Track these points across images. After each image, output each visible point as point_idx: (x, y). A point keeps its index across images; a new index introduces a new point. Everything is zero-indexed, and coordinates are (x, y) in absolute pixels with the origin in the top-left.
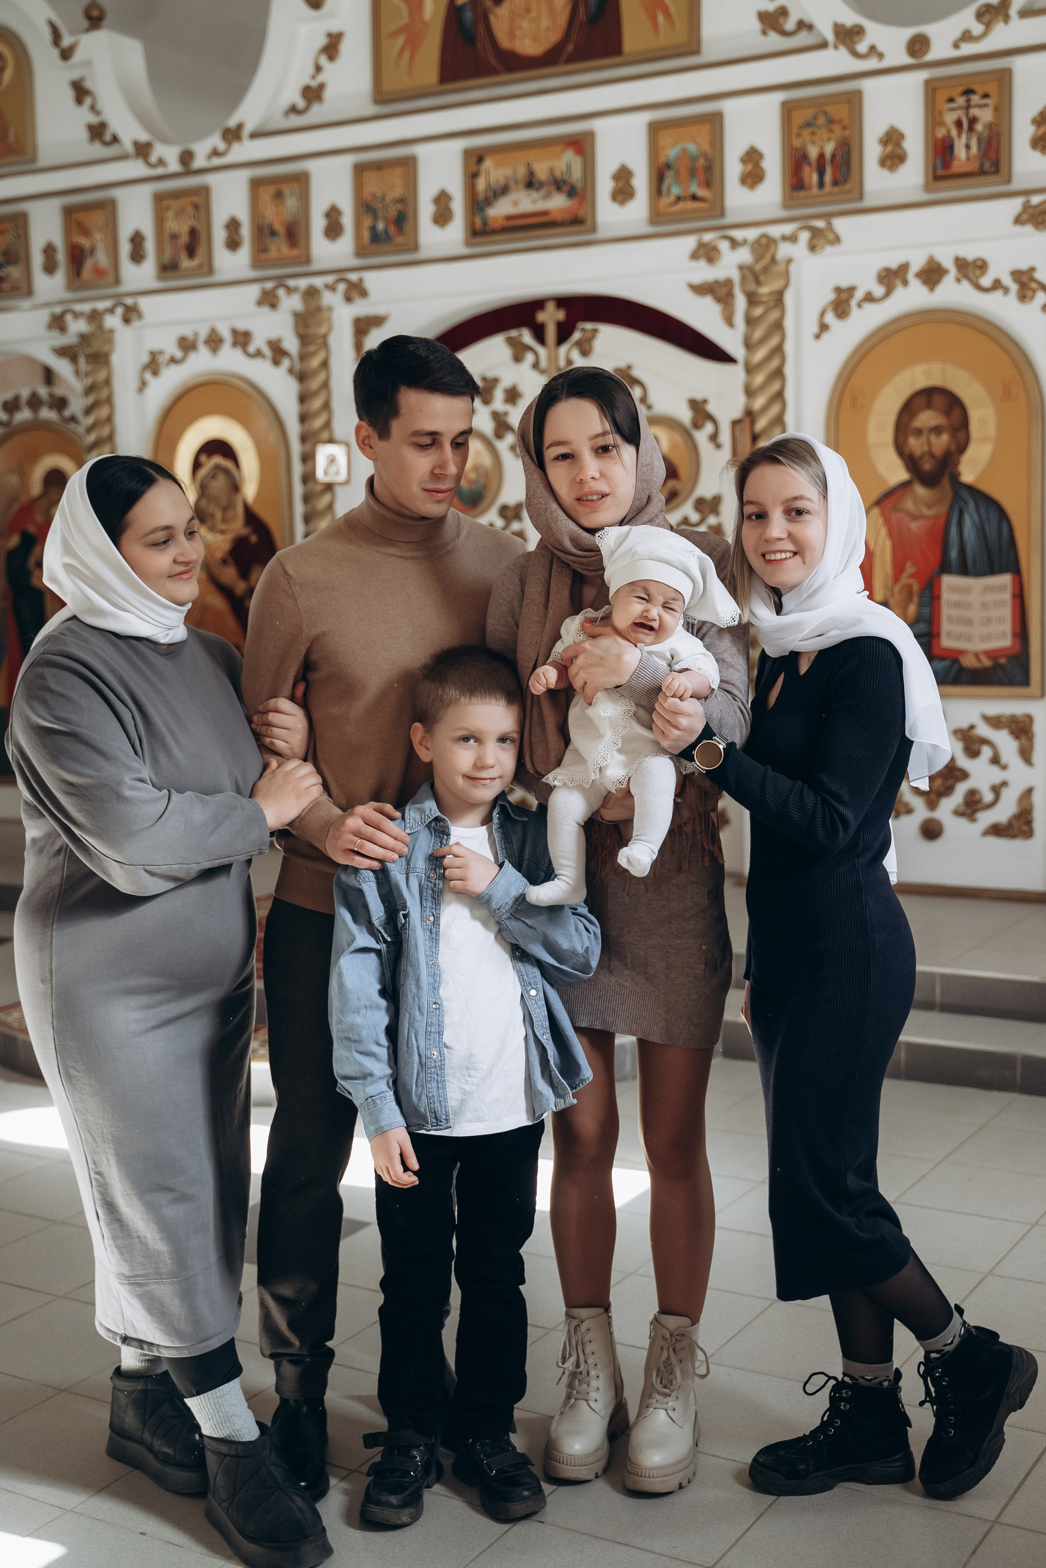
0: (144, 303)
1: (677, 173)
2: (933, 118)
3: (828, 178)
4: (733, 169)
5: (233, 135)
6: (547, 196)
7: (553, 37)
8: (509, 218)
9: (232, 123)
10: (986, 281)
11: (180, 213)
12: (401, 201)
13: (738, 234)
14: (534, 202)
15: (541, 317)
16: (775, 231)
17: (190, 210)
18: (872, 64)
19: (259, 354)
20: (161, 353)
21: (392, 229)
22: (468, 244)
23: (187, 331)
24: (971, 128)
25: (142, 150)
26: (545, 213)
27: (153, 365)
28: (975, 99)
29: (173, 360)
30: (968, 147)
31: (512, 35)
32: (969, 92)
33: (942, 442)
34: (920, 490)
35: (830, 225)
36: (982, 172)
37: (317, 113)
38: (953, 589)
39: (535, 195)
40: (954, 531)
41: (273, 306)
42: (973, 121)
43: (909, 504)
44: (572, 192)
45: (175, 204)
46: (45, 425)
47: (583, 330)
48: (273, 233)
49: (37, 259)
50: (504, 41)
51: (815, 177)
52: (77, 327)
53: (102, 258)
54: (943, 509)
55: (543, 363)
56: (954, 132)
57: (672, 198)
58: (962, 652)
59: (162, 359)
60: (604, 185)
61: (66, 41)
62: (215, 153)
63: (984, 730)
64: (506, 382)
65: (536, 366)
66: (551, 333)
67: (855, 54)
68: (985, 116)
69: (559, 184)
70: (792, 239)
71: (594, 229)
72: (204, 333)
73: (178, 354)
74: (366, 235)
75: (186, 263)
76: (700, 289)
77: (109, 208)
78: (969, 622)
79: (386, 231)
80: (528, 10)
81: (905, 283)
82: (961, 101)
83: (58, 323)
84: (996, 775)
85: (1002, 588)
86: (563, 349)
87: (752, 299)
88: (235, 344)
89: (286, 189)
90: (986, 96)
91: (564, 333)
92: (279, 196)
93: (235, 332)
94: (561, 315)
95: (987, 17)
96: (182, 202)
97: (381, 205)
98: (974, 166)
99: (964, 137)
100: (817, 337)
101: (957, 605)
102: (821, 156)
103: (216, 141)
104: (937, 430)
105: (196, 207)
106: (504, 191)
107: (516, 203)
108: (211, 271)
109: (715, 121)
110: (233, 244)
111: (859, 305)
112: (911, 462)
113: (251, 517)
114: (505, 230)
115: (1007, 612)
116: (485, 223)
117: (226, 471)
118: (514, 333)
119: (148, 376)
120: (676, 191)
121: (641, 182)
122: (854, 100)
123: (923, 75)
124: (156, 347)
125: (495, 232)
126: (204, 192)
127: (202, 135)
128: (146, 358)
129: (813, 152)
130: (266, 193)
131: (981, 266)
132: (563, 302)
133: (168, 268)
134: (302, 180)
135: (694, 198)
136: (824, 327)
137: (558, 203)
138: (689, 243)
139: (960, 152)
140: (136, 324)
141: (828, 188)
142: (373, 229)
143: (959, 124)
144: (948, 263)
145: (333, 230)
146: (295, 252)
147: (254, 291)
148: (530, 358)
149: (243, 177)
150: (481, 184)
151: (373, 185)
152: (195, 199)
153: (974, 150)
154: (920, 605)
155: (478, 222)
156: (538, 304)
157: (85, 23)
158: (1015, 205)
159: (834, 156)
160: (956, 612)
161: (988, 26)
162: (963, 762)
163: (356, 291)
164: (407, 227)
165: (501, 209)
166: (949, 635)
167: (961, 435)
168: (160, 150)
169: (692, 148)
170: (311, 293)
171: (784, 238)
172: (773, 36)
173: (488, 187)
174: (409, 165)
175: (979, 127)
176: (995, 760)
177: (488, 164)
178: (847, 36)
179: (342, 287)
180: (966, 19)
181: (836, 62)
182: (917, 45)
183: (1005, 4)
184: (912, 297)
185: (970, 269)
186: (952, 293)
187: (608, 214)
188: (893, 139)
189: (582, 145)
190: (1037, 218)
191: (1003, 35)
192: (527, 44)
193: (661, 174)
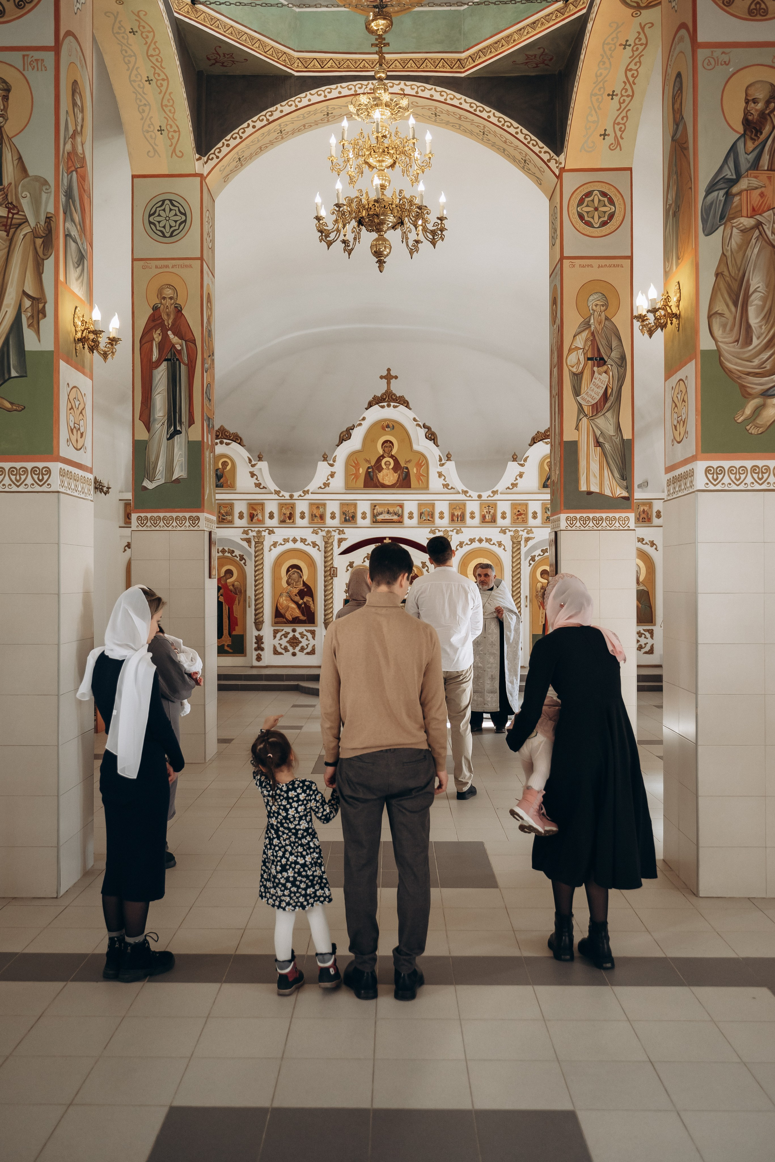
0: (274, 530)
1: (424, 515)
2: (481, 510)
3: (459, 519)
4: (437, 515)
5: (306, 492)
6: (393, 516)
7: (394, 482)
8: (382, 520)
9: (306, 489)
10: (492, 543)
11: (286, 509)
12: (353, 513)
14: (389, 517)
16: (449, 529)
17: (291, 508)
18: (470, 498)
19: (309, 544)
20: (277, 542)
21: (350, 519)
22: (371, 524)
23: (286, 538)
24: (489, 513)
25: (277, 493)
26: (392, 520)
27: (275, 544)
28: (490, 508)
29: (281, 544)
30: (489, 517)
31: (383, 479)
32: (489, 506)
35: (461, 529)
36: (492, 522)
37: (327, 490)
39: (389, 515)
41: (317, 534)
42: (490, 512)
44: (399, 516)
45: (284, 507)
46: (227, 557)
48: (316, 516)
49: (237, 515)
50: (381, 481)
52: (251, 534)
53: (260, 517)
56: (486, 514)
57: (424, 520)
59: (278, 544)
60: (406, 515)
61: (253, 463)
62: (300, 496)
67: (466, 496)
68: (492, 511)
69: (395, 514)
70: (452, 531)
71: (404, 524)
72: (291, 538)
73: (283, 543)
74: (343, 519)
77: (262, 505)
79: (348, 519)
80: (387, 475)
81: (475, 542)
82: (487, 508)
83: (246, 532)
89: (320, 507)
90: (492, 508)
92: (318, 508)
93: (301, 539)
95: (493, 493)
96: (287, 506)
97: (347, 513)
98: (490, 521)
99: (488, 515)
102: (458, 515)
103: (301, 493)
105: (292, 507)
106: (382, 513)
107: (384, 517)
109: (433, 505)
110: (302, 517)
111: (465, 546)
113: (304, 584)
114: (381, 522)
116: (376, 520)
117: (298, 572)
119: (272, 547)
120: (424, 518)
121: (416, 515)
122: (465, 505)
123: (479, 502)
124: (277, 540)
125: (378, 522)
126: (294, 504)
127: (297, 491)
128: (272, 543)
129: (456, 514)
130: (314, 507)
131: (491, 540)
133: (283, 521)
134: (324, 505)
135: (429, 520)
137: (395, 518)
138: (429, 529)
139: (487, 518)
140: (272, 535)
142: (345, 518)
143: (487, 512)
144: (484, 539)
145: (333, 517)
147: (312, 529)
149: (308, 502)
150: (375, 511)
151: (345, 509)
155: (374, 520)
157: (258, 459)
161: (494, 495)
163: (341, 532)
164: (354, 519)
165: (380, 518)
168: (282, 493)
169: (428, 510)
170: (328, 532)
171: (450, 531)
172: (446, 489)
173: (377, 512)
174: (355, 505)
177: (377, 507)
178: (465, 492)
179: (338, 531)
180: (489, 493)
181: (462, 497)
182: (480, 496)
183: (497, 491)
184: (476, 545)
185: (488, 540)
186: (484, 545)
187: (406, 521)
188: (472, 513)
189: (401, 506)
190: (504, 532)
191: (496, 497)
192: (387, 482)
193: (421, 514)
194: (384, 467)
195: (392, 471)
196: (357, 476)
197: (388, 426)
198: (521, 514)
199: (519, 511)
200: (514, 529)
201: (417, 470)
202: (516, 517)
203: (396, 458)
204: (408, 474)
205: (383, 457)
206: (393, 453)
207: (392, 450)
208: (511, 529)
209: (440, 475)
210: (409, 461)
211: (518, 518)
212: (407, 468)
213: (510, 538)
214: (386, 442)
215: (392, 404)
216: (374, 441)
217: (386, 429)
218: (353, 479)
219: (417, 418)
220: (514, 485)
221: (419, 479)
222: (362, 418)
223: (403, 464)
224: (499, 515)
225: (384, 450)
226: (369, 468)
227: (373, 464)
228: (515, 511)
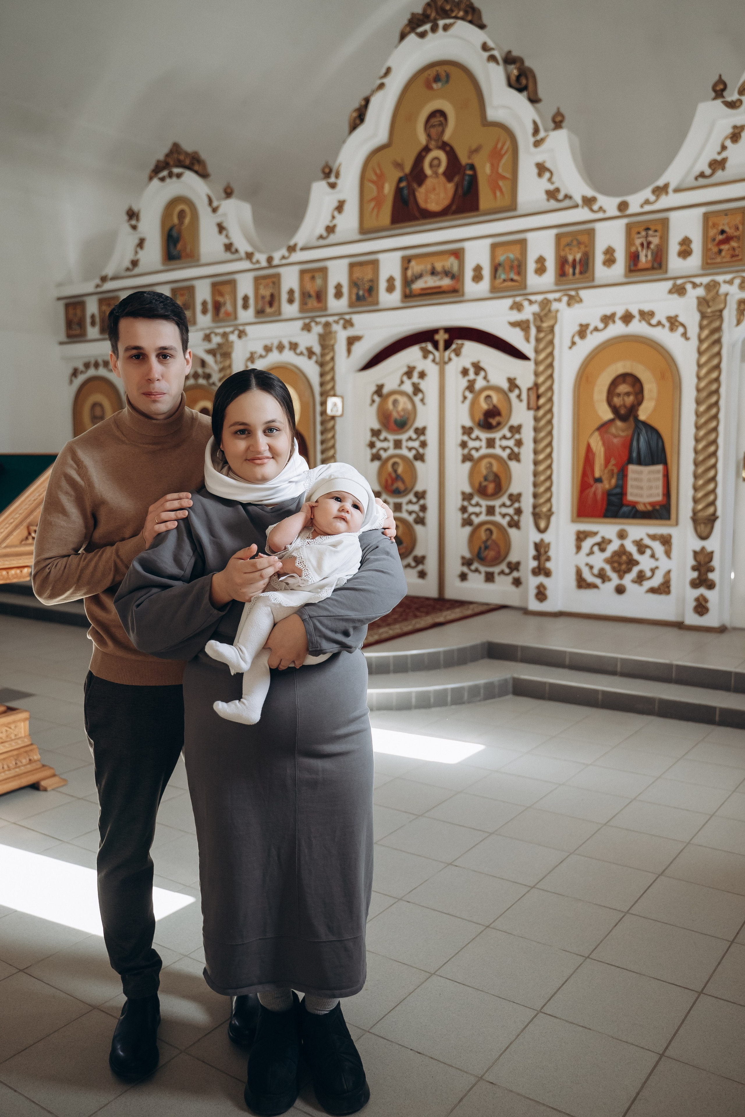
0: (249, 329)
1: (504, 268)
2: (629, 241)
3: (577, 271)
4: (531, 266)
5: (292, 249)
6: (441, 279)
7: (447, 202)
8: (423, 289)
9: (292, 243)
10: (654, 321)
11: (266, 286)
12: (371, 281)
13: (533, 298)
14: (435, 282)
15: (437, 337)
16: (551, 296)
17: (271, 285)
18: (600, 215)
19: (301, 354)
20: (255, 353)
21: (366, 295)
22: (402, 301)
23: (268, 343)
24: (648, 247)
25: (249, 256)
26: (440, 287)
27: (252, 358)
28: (650, 232)
29: (261, 356)
30: (646, 256)
31: (426, 201)
32: (647, 229)
33: (630, 400)
34: (619, 423)
35: (578, 293)
36: (653, 268)
37: (333, 238)
38: (635, 472)
39: (435, 278)
40: (635, 443)
41: (309, 331)
42: (649, 243)
43: (613, 430)
44: (453, 277)
45: (264, 282)
47: (457, 344)
48: (310, 296)
49: (199, 308)
50: (422, 204)
51: (571, 271)
52: (216, 340)
53: (229, 307)
54: (630, 432)
55: (437, 359)
56: (640, 249)
57: (501, 280)
58: (637, 503)
59: (256, 356)
60: (469, 274)
61: (215, 204)
62: (284, 257)
63: (647, 541)
64: (419, 369)
65: (434, 361)
66: (441, 345)
67: (592, 210)
68: (655, 241)
69: (447, 273)
70: (559, 300)
71: (463, 295)
72: (276, 343)
73: (264, 353)
74: (354, 297)
75: (268, 310)
76: (514, 324)
77: (232, 284)
78: (641, 488)
79: (363, 296)
80: (434, 189)
81: (614, 322)
82: (643, 233)
83: (207, 338)
84: (653, 563)
85: (658, 472)
86: (447, 353)
87: (539, 329)
88: (290, 349)
89: (317, 275)
90: (656, 231)
91: (448, 345)
92: (313, 278)
93: (291, 343)
94: (446, 336)
95: (657, 193)
96: (269, 281)
97: (361, 283)
98: (649, 265)
99: (644, 251)
100: (570, 348)
101: (636, 480)
102: (574, 260)
103: (284, 252)
104: (628, 394)
105: (274, 283)
106: (420, 276)
107: (426, 282)
108: (280, 314)
109: (523, 243)
110: (291, 301)
111: (591, 333)
112: (615, 409)
114: (420, 295)
115: (660, 484)
116: (411, 291)
118: (423, 345)
120: (503, 277)
121: (486, 273)
122: (591, 233)
123: (625, 221)
124: (253, 349)
125: (416, 296)
126: (278, 276)
127: (277, 249)
128: (248, 355)
129: (570, 258)
130: (307, 277)
131: (652, 314)
132: (448, 330)
133: (260, 312)
134: (324, 271)
136: (573, 343)
137: (446, 282)
138: (509, 302)
139: (643, 259)
140: (244, 339)
141: (577, 275)
142: (357, 294)
143: (642, 245)
144: (635, 312)
145: (338, 295)
146: (320, 305)
147: (300, 324)
148: (431, 357)
149: (296, 269)
150: (409, 273)
151: (358, 273)
152: (274, 279)
153: (650, 257)
154: (618, 479)
155: (408, 291)
156: (436, 331)
157: (224, 196)
158: (669, 284)
159: (580, 260)
160: (635, 483)
161: (658, 197)
162: (636, 556)
163: (348, 324)
164: (374, 293)
166: (632, 494)
167: (640, 396)
168: (258, 256)
169: (512, 256)
170: (327, 325)
171: (555, 300)
172: (553, 202)
173: (413, 275)
174: (375, 263)
175: (652, 246)
176: (653, 556)
177: (413, 263)
178: (588, 202)
179: (342, 322)
180: (647, 194)
181: (582, 214)
182: (623, 206)
183: (666, 186)
184: (617, 329)
185: (646, 316)
186: (637, 327)
187: (470, 287)
188: (609, 252)
189: (458, 254)
190: (679, 291)
191: (665, 201)
192: (434, 206)
193: (496, 268)
194: (428, 171)
195: (443, 179)
196: (379, 201)
197: (437, 79)
198: (727, 240)
199: (723, 232)
200: (705, 280)
201: (492, 165)
202: (715, 249)
203: (452, 149)
204: (473, 181)
205: (427, 149)
206: (446, 137)
207: (443, 132)
208: (697, 280)
209: (542, 169)
210: (477, 150)
211: (720, 251)
212: (472, 167)
213: (694, 303)
214: (433, 114)
215: (441, 23)
216: (411, 118)
217: (435, 86)
218: (373, 209)
219: (491, 44)
220: (717, 165)
221: (495, 187)
222: (384, 71)
223: (464, 160)
224: (674, 248)
225: (429, 136)
226: (400, 180)
227: (408, 169)
228: (712, 232)
